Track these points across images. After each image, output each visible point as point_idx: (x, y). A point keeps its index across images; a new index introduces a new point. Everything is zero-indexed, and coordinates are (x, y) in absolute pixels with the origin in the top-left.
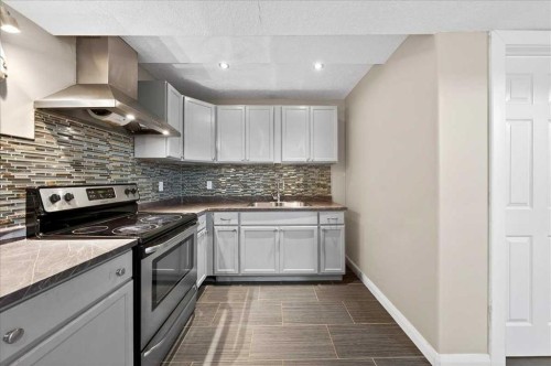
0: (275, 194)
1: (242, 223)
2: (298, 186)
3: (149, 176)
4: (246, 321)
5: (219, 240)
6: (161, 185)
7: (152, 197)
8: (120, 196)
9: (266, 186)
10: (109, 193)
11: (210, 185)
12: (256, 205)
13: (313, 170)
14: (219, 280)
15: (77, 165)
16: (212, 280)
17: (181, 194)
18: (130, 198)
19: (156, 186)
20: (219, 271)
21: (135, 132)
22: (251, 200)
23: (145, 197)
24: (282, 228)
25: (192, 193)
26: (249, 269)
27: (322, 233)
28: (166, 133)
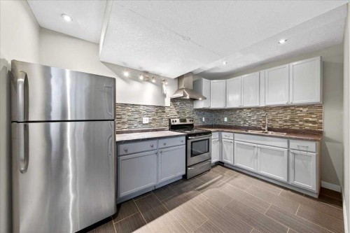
0: (264, 126)
1: (235, 139)
2: (286, 121)
3: (199, 115)
4: (228, 182)
5: (224, 146)
6: (204, 119)
7: (200, 123)
8: (188, 122)
9: (258, 121)
10: (185, 121)
11: (226, 119)
12: (250, 131)
13: (301, 109)
14: (225, 165)
15: (178, 112)
16: (220, 163)
17: (214, 123)
18: (191, 123)
19: (201, 120)
20: (224, 160)
21: (193, 100)
22: (247, 129)
23: (197, 123)
24: (259, 146)
25: (218, 123)
26: (238, 164)
27: (291, 155)
28: (200, 99)
